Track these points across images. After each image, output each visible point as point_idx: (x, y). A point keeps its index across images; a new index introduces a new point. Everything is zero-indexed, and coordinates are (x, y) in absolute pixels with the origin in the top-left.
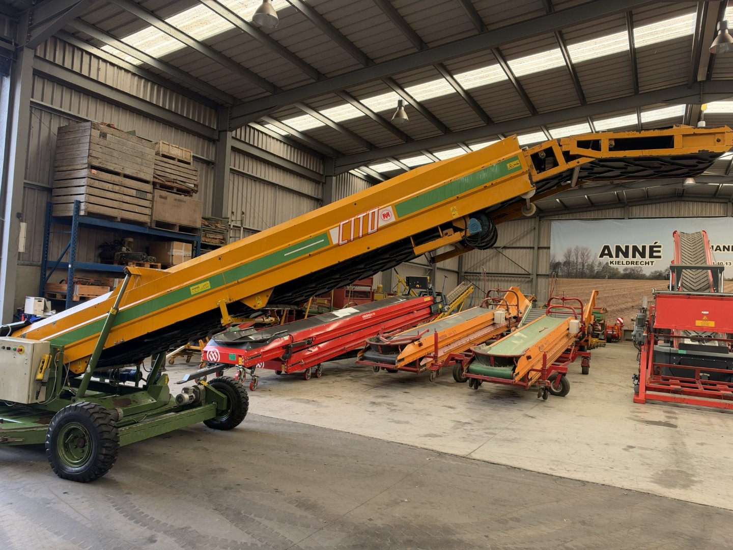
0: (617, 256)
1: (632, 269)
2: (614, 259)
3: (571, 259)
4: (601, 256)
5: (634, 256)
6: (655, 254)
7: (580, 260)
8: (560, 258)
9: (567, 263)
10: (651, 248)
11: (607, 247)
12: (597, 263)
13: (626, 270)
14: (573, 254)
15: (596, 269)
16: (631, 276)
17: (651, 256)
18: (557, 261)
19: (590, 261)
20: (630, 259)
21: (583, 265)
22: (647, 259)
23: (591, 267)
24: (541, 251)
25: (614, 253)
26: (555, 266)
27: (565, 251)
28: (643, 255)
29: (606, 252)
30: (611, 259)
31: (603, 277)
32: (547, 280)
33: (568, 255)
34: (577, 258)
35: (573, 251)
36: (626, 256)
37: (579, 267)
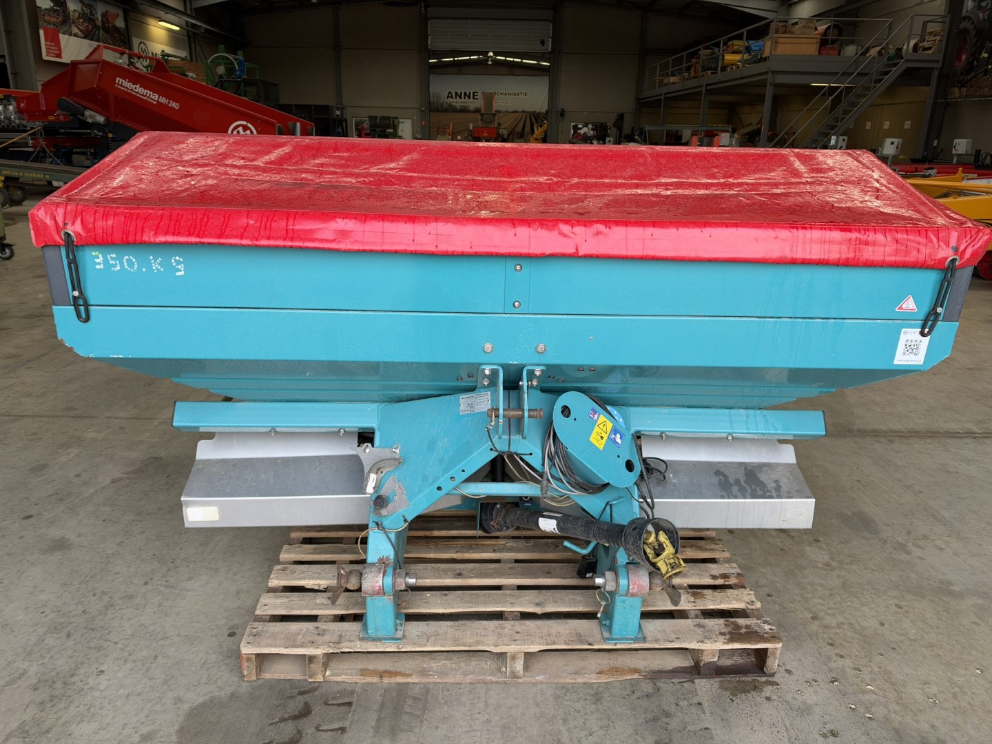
0: (456, 98)
1: (464, 106)
2: (454, 100)
4: (447, 98)
5: (465, 98)
6: (476, 97)
7: (435, 101)
10: (474, 93)
11: (450, 92)
12: (445, 103)
13: (460, 106)
15: (445, 106)
16: (464, 110)
17: (474, 98)
19: (441, 101)
20: (463, 100)
21: (437, 104)
22: (472, 100)
23: (442, 105)
25: (454, 96)
28: (469, 98)
29: (450, 95)
30: (453, 100)
36: (461, 98)
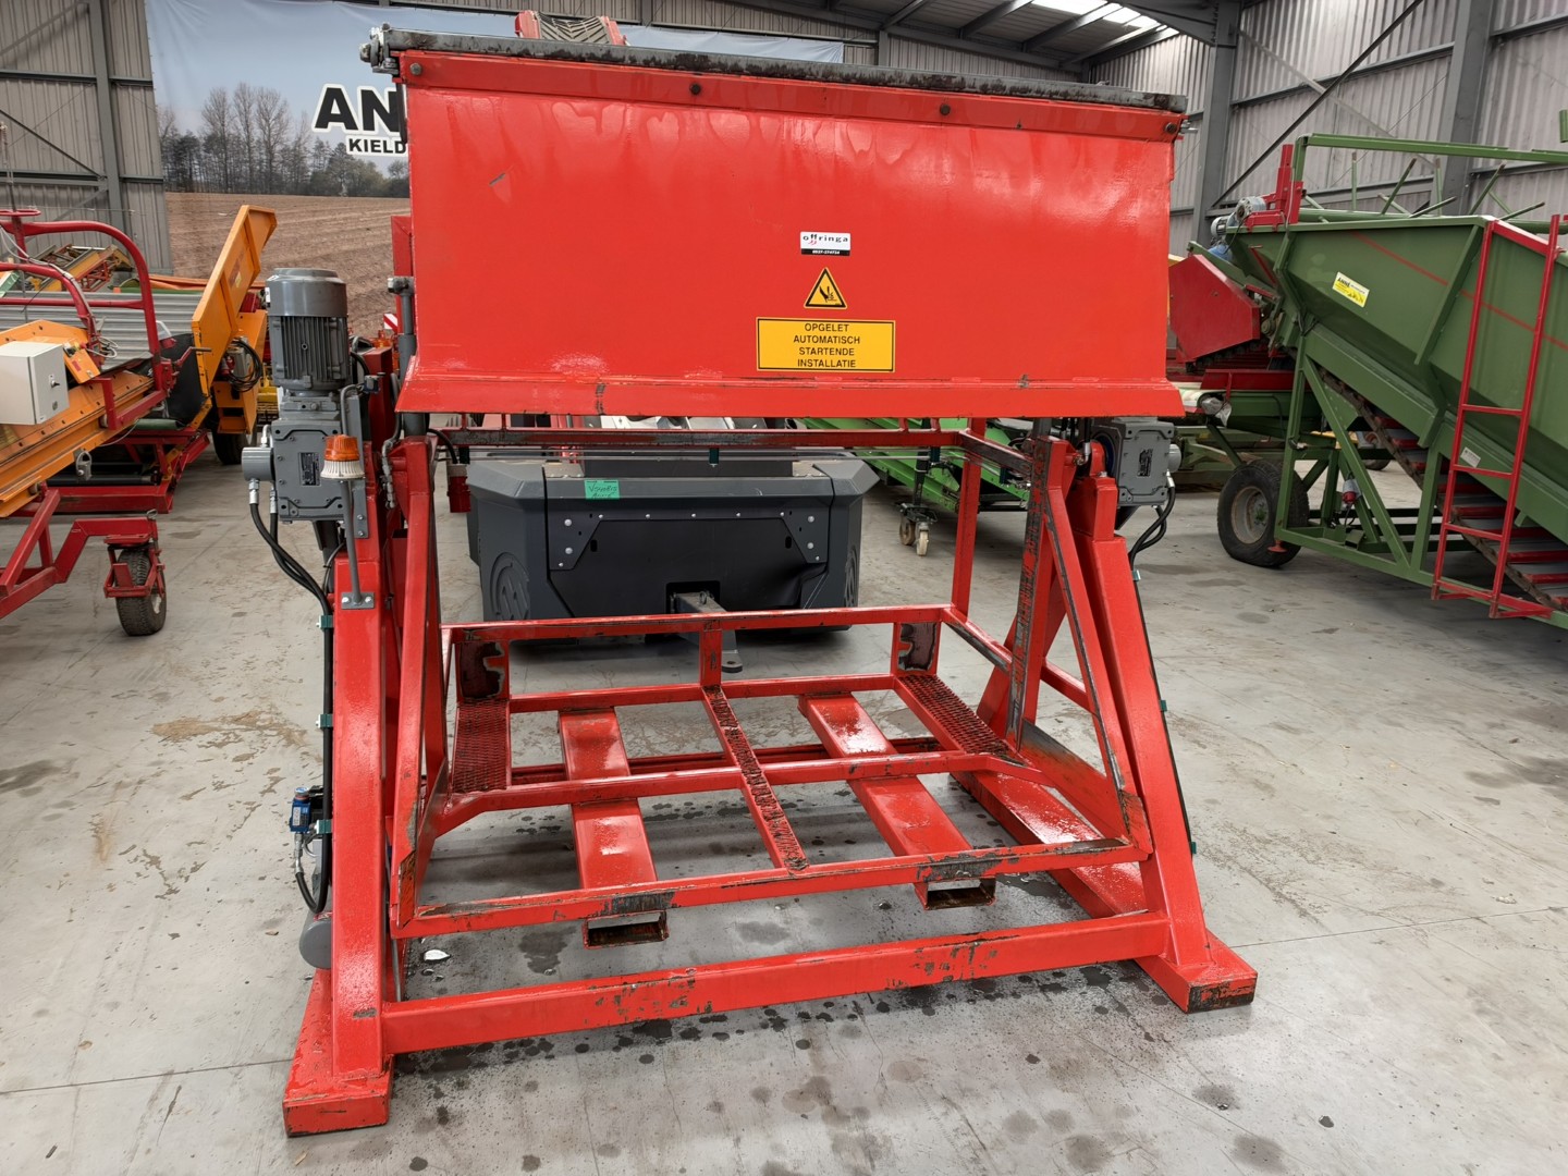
3: (231, 130)
8: (192, 123)
9: (217, 142)
14: (232, 111)
18: (183, 133)
24: (123, 95)
26: (180, 149)
27: (205, 99)
31: (334, 191)
32: (159, 198)
33: (217, 113)
34: (247, 127)
35: (230, 99)
37: (256, 155)
